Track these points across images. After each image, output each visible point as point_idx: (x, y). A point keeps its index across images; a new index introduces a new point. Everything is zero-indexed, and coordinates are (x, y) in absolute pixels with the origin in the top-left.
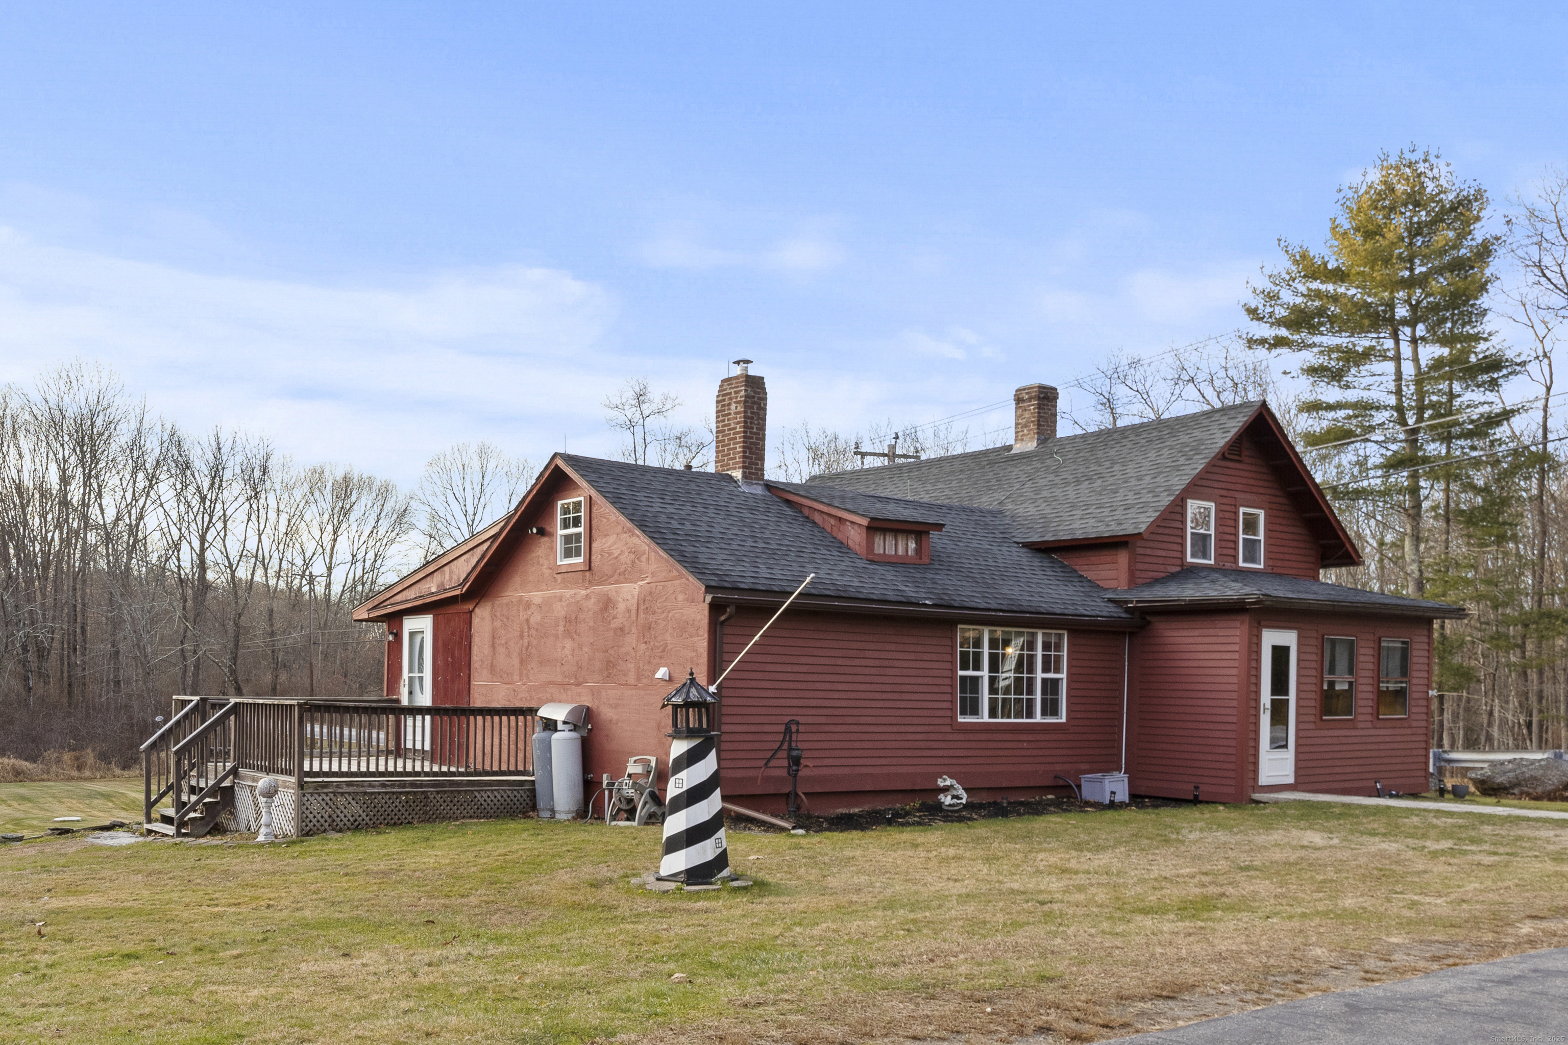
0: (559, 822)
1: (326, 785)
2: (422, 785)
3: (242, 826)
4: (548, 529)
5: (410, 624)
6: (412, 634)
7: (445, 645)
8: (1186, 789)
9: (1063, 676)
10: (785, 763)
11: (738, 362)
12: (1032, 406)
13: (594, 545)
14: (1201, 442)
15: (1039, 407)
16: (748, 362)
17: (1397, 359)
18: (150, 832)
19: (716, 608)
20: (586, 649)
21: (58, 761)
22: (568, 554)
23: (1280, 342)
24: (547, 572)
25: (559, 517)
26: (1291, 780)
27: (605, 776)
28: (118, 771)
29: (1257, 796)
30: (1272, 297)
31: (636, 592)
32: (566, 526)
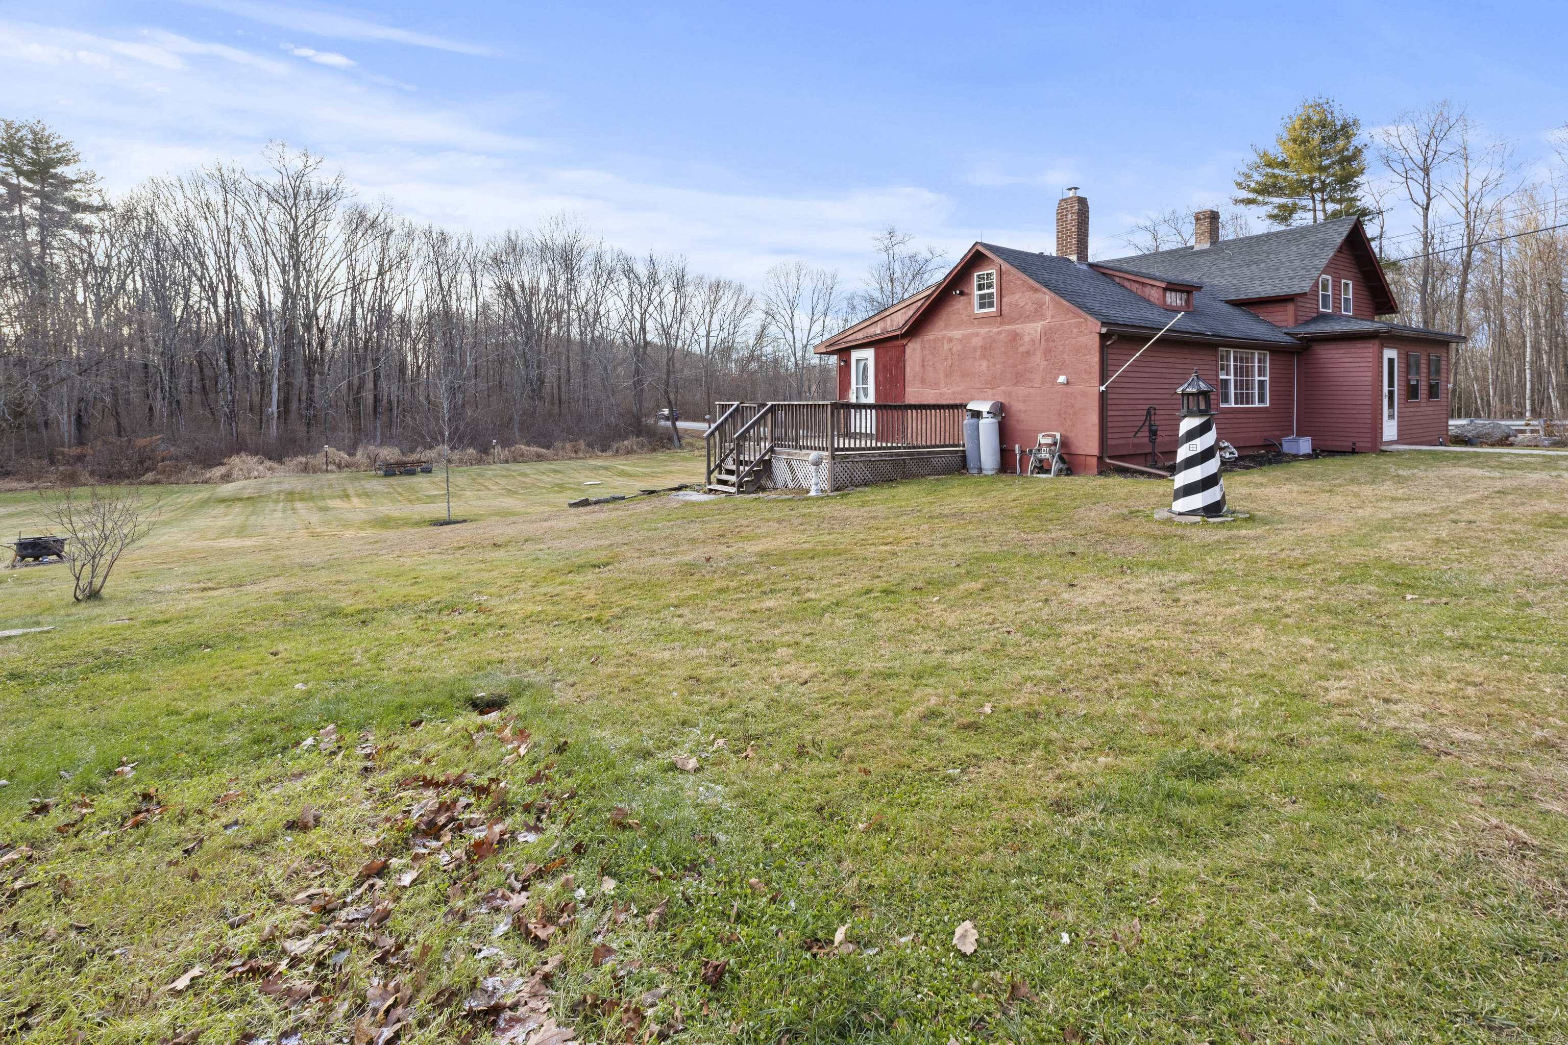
0: (986, 476)
1: (847, 456)
2: (901, 455)
3: (780, 484)
4: (966, 291)
5: (855, 355)
6: (858, 361)
7: (885, 367)
8: (1348, 445)
9: (1267, 378)
10: (1147, 434)
11: (1070, 189)
12: (1206, 223)
13: (1004, 300)
14: (1325, 240)
15: (1211, 223)
16: (1076, 189)
17: (1314, 210)
18: (711, 490)
19: (1103, 337)
20: (998, 366)
21: (563, 448)
22: (982, 306)
23: (1250, 202)
24: (964, 317)
25: (976, 283)
26: (1396, 438)
27: (1017, 446)
28: (599, 453)
29: (1384, 448)
30: (1248, 176)
31: (1039, 329)
32: (980, 287)
